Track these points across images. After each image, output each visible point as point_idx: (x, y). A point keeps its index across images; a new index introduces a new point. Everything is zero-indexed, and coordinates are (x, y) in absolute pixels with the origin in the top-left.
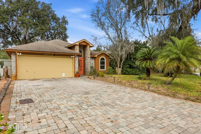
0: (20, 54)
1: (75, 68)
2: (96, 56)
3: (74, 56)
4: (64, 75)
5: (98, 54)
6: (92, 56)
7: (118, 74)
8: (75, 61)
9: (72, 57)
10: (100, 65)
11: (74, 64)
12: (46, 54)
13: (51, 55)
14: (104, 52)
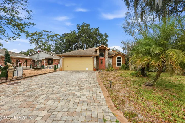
1: (94, 64)
2: (113, 56)
3: (93, 57)
4: (87, 69)
5: (114, 54)
7: (131, 70)
8: (94, 60)
10: (117, 62)
11: (94, 62)
12: (76, 56)
13: (79, 57)
14: (120, 53)
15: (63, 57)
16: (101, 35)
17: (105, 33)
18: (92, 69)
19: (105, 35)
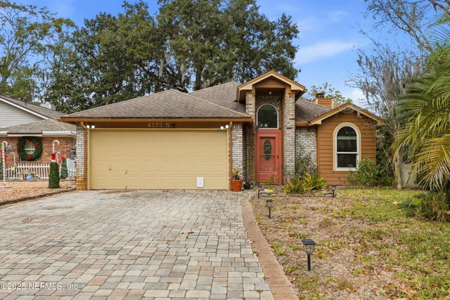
0: (93, 127)
1: (234, 158)
2: (319, 122)
3: (227, 127)
5: (324, 114)
6: (303, 122)
7: (399, 186)
9: (222, 128)
12: (151, 123)
13: (164, 127)
14: (352, 107)
15: (91, 124)
16: (263, 26)
17: (284, 16)
18: (225, 183)
19: (282, 26)
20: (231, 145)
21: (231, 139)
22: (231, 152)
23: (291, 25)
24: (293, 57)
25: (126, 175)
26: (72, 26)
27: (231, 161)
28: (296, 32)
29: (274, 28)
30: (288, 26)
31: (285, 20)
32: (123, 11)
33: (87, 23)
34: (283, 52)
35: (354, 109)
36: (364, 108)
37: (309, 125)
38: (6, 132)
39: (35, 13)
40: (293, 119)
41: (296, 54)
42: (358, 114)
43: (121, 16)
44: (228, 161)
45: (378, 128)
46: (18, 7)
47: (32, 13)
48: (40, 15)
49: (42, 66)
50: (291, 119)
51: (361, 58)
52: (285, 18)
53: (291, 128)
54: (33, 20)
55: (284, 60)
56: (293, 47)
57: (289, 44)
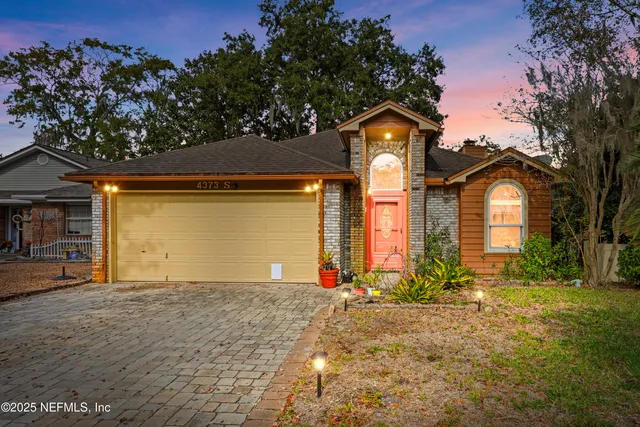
0: (115, 188)
2: (462, 179)
6: (437, 180)
9: (308, 190)
10: (488, 224)
12: (202, 182)
13: (221, 187)
14: (515, 156)
15: (112, 183)
17: (426, 46)
19: (424, 60)
20: (322, 215)
21: (322, 207)
22: (322, 225)
23: (435, 59)
24: (438, 99)
25: (166, 260)
26: (170, 69)
27: (322, 240)
28: (442, 67)
29: (414, 62)
30: (432, 59)
31: (427, 51)
32: (224, 45)
33: (188, 64)
34: (425, 93)
35: (518, 158)
36: (533, 155)
37: (447, 183)
38: (44, 196)
39: (130, 55)
40: (421, 175)
41: (442, 95)
42: (524, 165)
43: (221, 50)
44: (318, 240)
45: (555, 186)
46: (109, 47)
47: (125, 54)
48: (135, 57)
49: (134, 117)
50: (418, 175)
51: (532, 70)
52: (428, 48)
53: (417, 189)
54: (127, 62)
55: (426, 103)
56: (438, 87)
57: (433, 83)
